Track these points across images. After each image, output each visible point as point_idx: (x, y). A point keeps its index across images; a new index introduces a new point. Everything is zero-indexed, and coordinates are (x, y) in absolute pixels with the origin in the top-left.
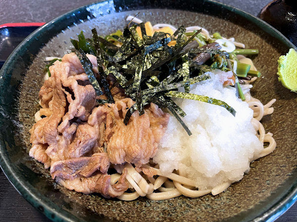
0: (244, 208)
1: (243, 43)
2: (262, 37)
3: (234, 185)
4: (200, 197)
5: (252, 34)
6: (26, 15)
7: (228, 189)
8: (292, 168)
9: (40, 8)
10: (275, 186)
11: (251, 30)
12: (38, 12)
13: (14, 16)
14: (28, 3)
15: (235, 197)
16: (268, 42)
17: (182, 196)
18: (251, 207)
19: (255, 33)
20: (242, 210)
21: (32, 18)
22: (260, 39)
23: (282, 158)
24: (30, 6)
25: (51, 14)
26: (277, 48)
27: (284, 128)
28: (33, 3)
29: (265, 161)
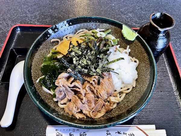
0: (146, 84)
1: (103, 29)
2: (109, 24)
3: (137, 80)
4: (131, 91)
5: (105, 24)
6: (27, 16)
7: (136, 83)
8: (149, 66)
9: (34, 12)
10: (148, 73)
11: (103, 23)
12: (33, 15)
13: (21, 17)
14: (27, 9)
15: (140, 83)
16: (112, 25)
17: (127, 94)
18: (148, 83)
19: (106, 23)
20: (147, 85)
21: (30, 19)
22: (109, 25)
23: (143, 64)
24: (28, 11)
25: (39, 17)
26: (117, 26)
27: (136, 54)
28: (30, 9)
29: (139, 67)
